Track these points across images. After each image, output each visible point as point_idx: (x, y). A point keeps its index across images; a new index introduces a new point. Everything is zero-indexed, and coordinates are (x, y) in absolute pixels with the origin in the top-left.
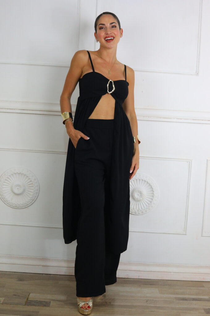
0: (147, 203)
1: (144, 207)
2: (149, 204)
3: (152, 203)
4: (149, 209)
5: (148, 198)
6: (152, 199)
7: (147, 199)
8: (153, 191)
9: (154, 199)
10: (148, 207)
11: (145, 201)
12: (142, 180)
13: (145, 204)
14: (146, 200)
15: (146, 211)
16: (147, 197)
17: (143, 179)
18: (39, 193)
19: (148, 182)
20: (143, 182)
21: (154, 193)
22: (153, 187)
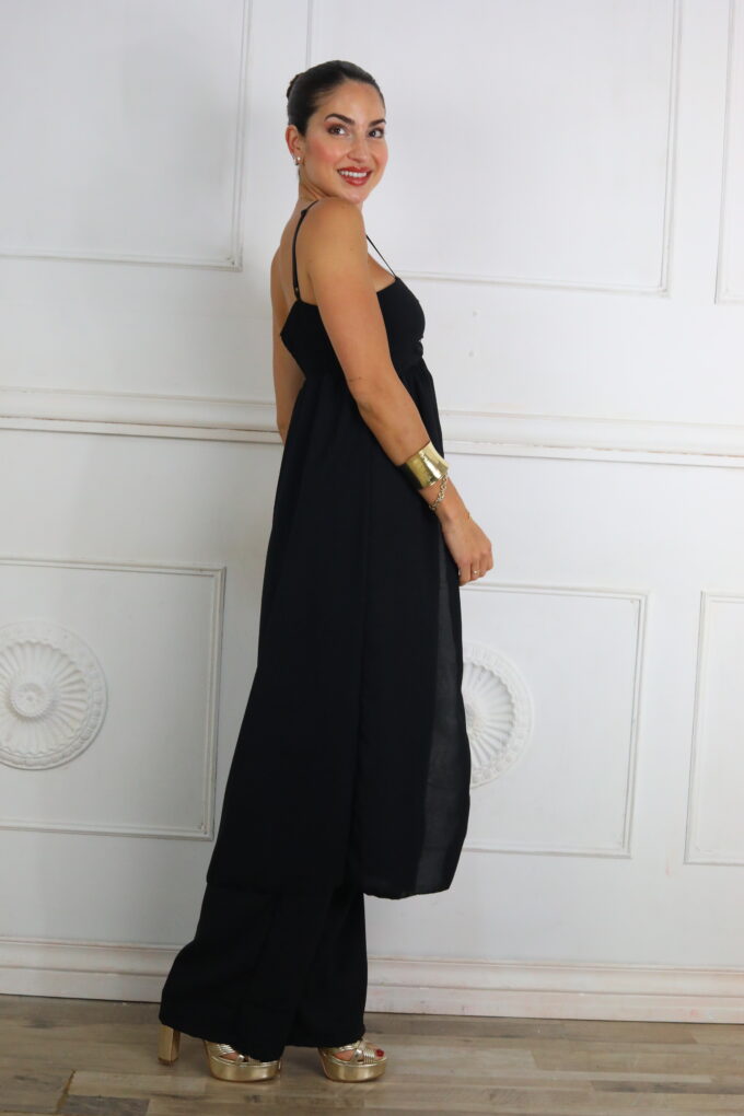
0: (491, 746)
1: (481, 762)
4: (498, 769)
5: (494, 729)
7: (491, 732)
8: (512, 705)
10: (494, 762)
11: (484, 740)
12: (475, 667)
13: (483, 749)
15: (487, 776)
16: (489, 727)
18: (106, 713)
19: (492, 674)
20: (477, 671)
21: (515, 711)
22: (510, 691)
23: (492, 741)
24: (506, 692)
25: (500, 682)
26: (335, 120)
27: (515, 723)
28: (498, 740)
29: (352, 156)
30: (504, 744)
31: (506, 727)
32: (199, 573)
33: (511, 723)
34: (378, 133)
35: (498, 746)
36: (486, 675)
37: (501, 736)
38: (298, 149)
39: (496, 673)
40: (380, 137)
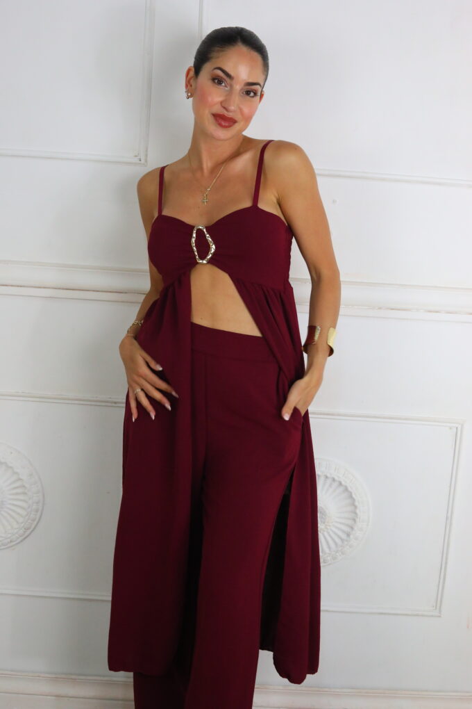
0: (339, 536)
1: (329, 548)
2: (342, 540)
3: (351, 536)
4: (343, 553)
5: (341, 523)
6: (352, 528)
7: (339, 526)
8: (356, 507)
9: (356, 528)
10: (340, 549)
11: (333, 531)
12: (327, 477)
13: (331, 537)
14: (334, 529)
15: (334, 558)
16: (336, 522)
17: (328, 475)
18: (43, 509)
19: (340, 484)
20: (329, 481)
21: (358, 511)
22: (354, 496)
23: (340, 533)
24: (351, 496)
25: (346, 489)
26: (219, 73)
27: (358, 520)
28: (344, 532)
29: (223, 105)
30: (348, 535)
31: (350, 522)
32: (114, 405)
33: (354, 520)
34: (252, 94)
35: (344, 536)
36: (335, 484)
37: (347, 529)
38: (191, 86)
39: (343, 483)
40: (253, 97)
